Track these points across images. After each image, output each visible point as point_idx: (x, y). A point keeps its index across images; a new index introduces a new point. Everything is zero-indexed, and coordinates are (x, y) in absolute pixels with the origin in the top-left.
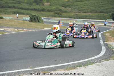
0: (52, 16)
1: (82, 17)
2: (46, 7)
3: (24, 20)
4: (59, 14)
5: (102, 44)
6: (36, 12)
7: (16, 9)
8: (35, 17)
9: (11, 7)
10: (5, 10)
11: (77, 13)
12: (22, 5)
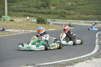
0: (58, 18)
1: (84, 19)
2: (52, 11)
3: (32, 22)
4: (63, 16)
5: (96, 43)
6: (43, 15)
7: (26, 13)
8: (41, 19)
9: (22, 11)
10: (16, 14)
11: (80, 16)
12: (31, 9)
